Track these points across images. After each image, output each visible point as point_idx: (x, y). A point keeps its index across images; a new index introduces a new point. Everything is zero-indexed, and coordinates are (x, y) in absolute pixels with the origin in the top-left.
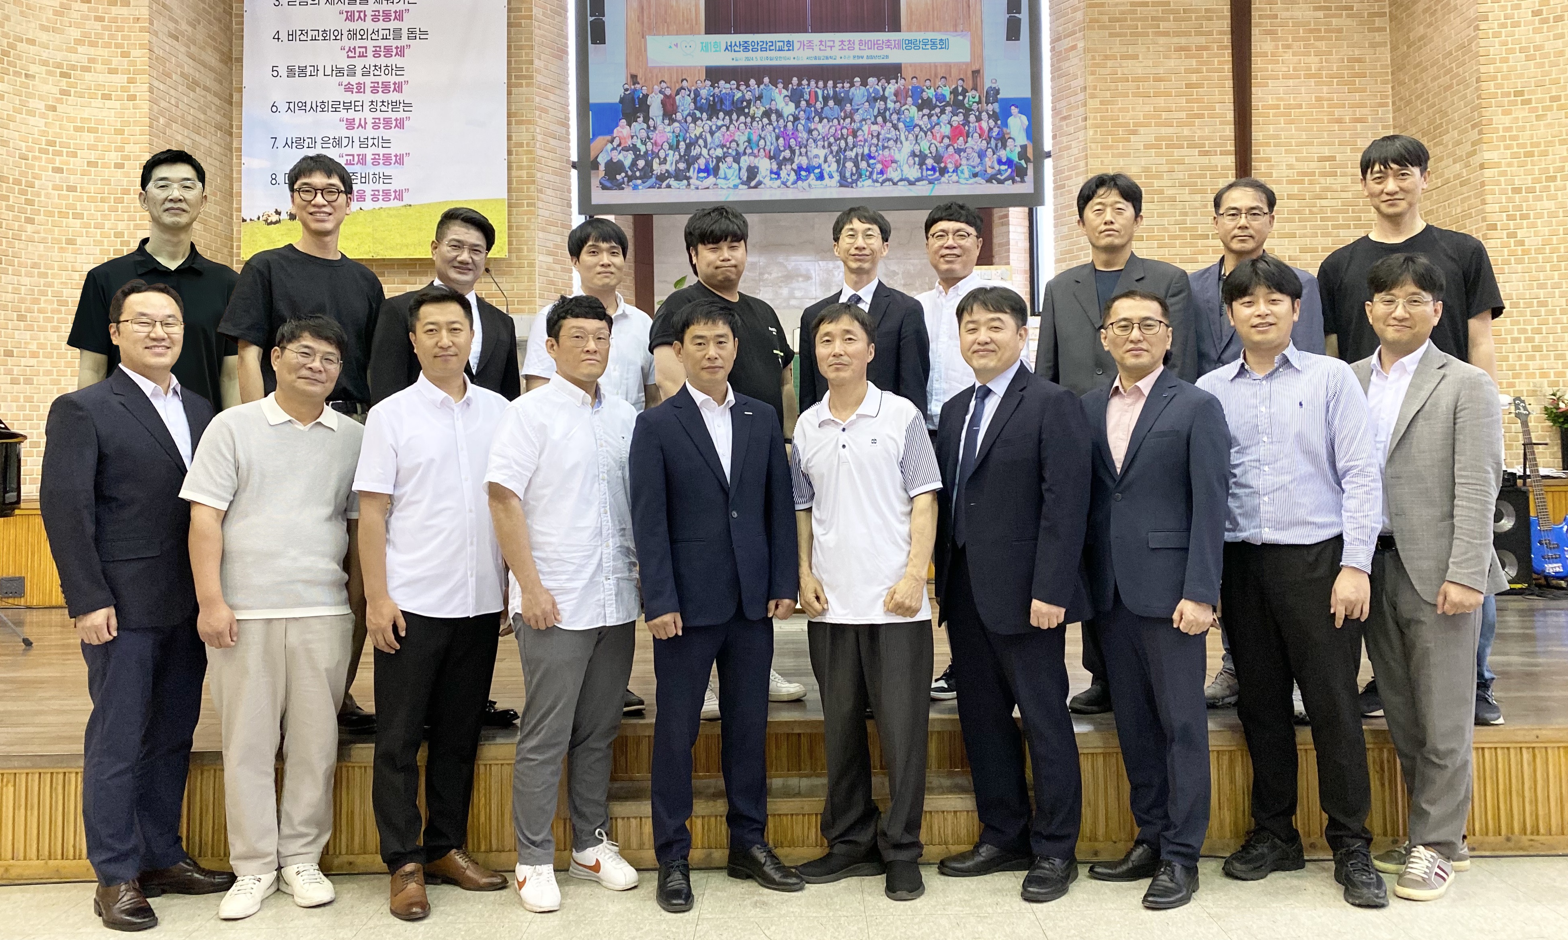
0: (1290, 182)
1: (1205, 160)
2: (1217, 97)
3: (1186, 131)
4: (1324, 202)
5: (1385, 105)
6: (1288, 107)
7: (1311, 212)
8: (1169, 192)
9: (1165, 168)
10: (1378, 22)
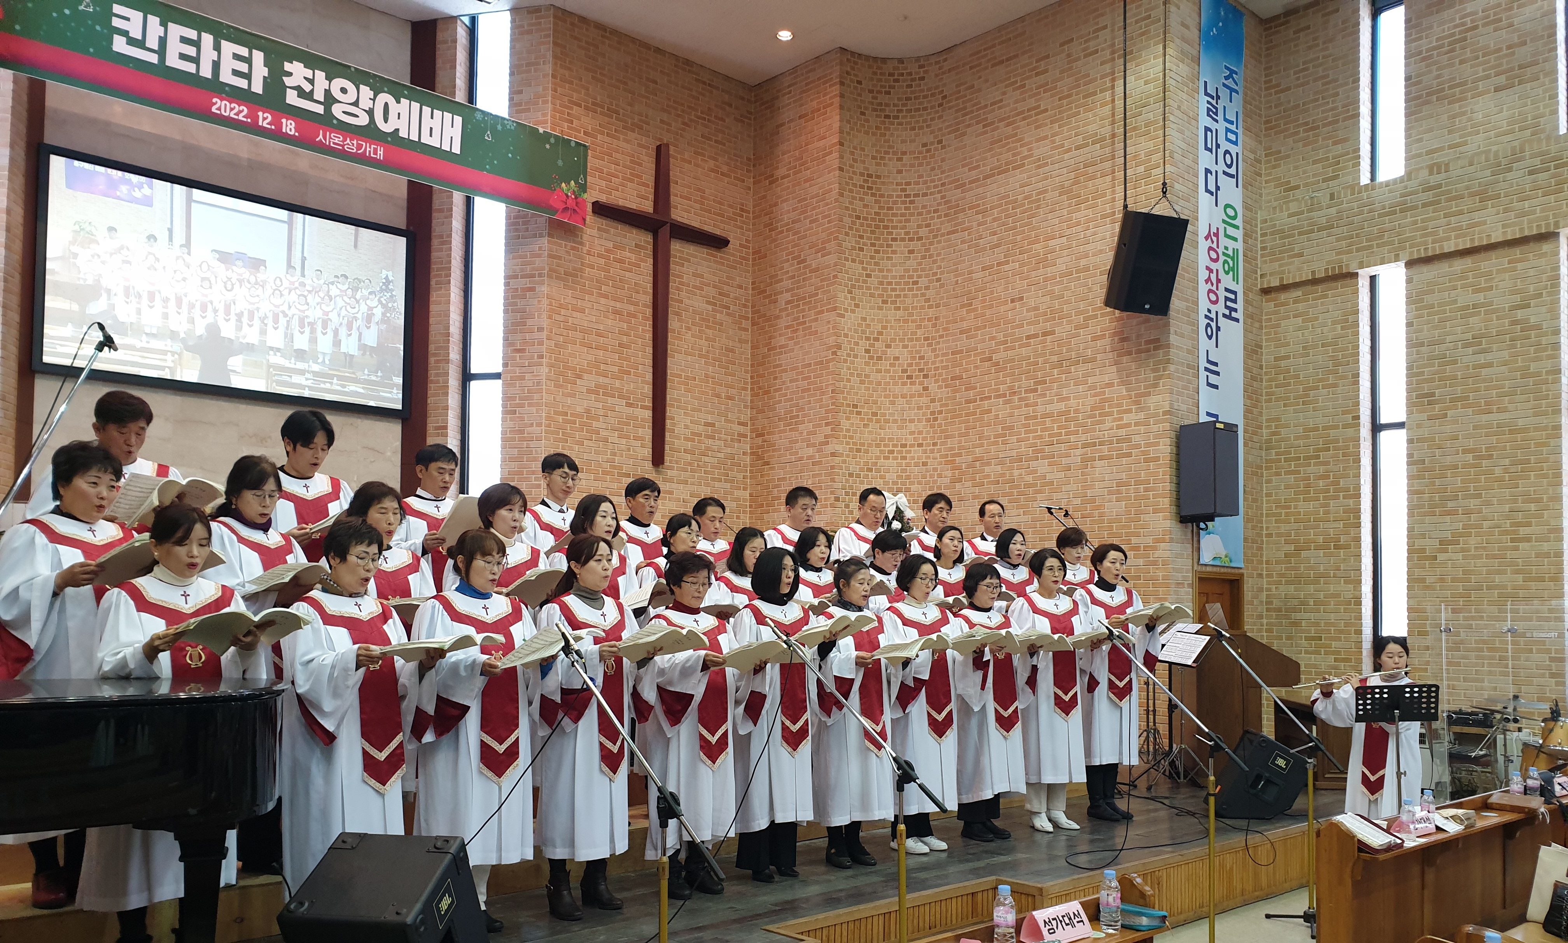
0: (686, 439)
1: (630, 410)
2: (640, 360)
3: (617, 384)
4: (706, 459)
5: (745, 389)
6: (687, 377)
7: (698, 466)
8: (603, 433)
9: (601, 412)
10: (744, 324)
